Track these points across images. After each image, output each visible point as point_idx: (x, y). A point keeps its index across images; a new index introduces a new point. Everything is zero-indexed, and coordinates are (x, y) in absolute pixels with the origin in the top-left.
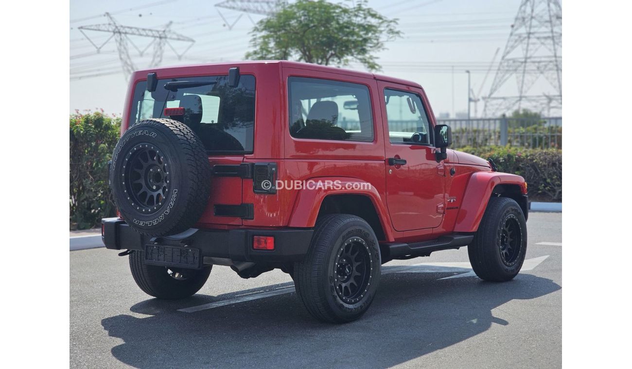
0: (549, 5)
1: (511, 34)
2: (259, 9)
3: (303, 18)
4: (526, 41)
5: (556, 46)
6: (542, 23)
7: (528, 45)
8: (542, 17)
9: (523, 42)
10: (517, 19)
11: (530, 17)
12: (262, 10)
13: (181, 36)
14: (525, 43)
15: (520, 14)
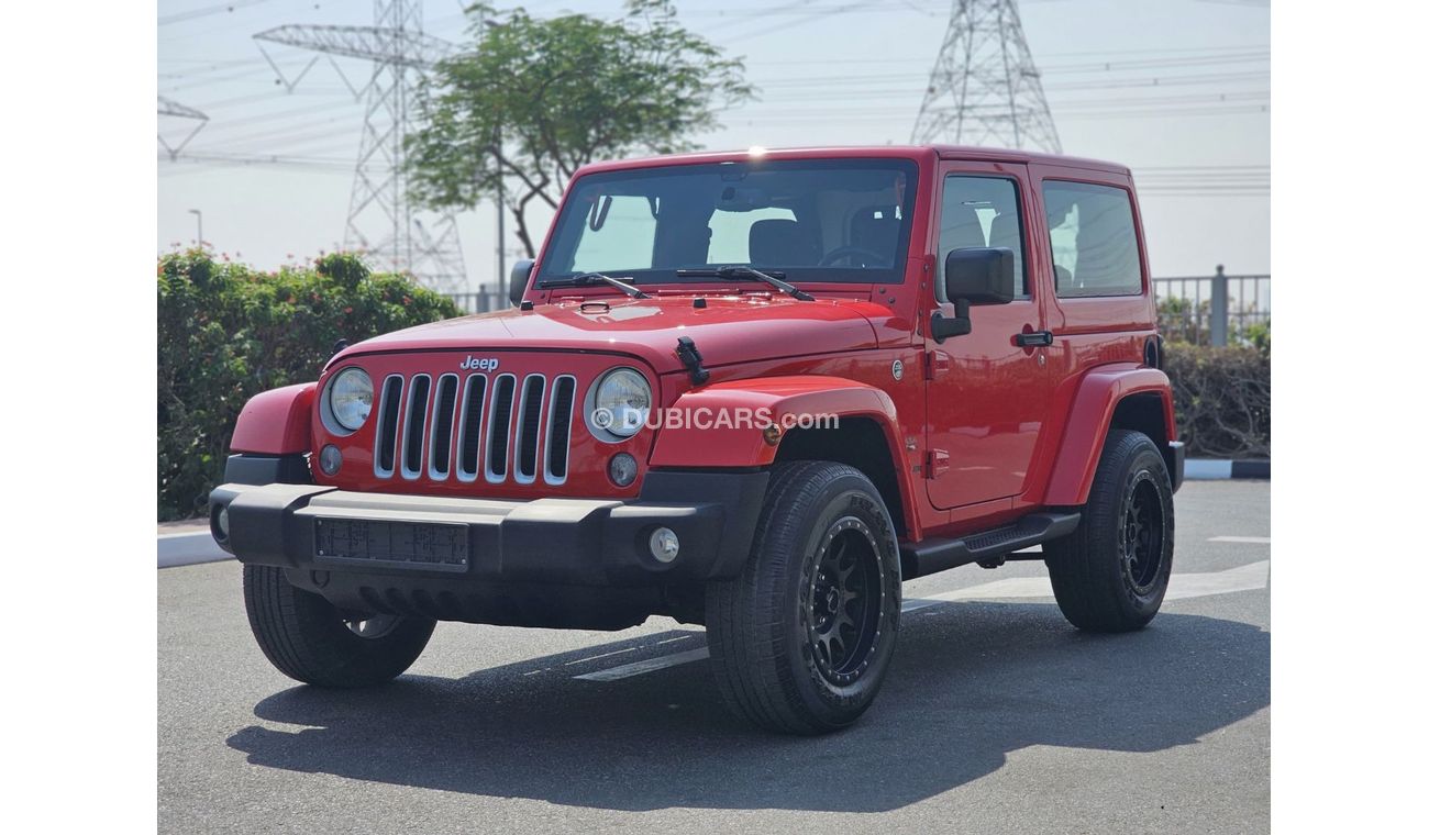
0: (1004, 46)
1: (923, 109)
2: (357, 45)
3: (537, 56)
4: (955, 124)
5: (1021, 135)
6: (990, 85)
7: (959, 131)
8: (989, 71)
9: (950, 126)
10: (934, 75)
11: (963, 71)
12: (364, 49)
13: (176, 105)
14: (952, 130)
15: (941, 65)
